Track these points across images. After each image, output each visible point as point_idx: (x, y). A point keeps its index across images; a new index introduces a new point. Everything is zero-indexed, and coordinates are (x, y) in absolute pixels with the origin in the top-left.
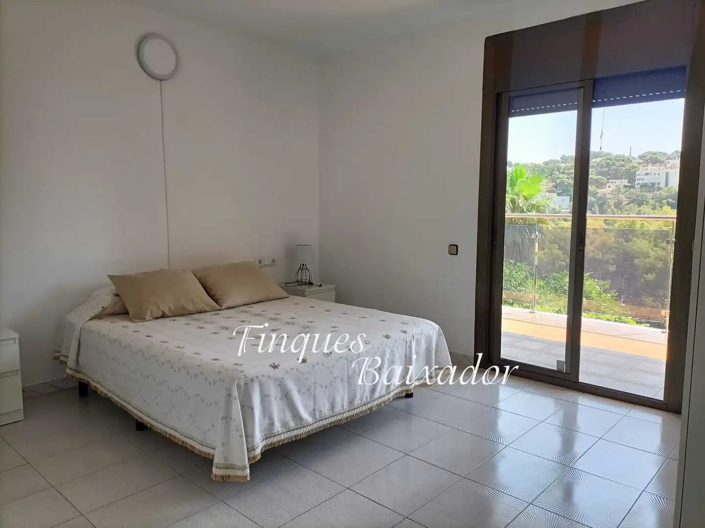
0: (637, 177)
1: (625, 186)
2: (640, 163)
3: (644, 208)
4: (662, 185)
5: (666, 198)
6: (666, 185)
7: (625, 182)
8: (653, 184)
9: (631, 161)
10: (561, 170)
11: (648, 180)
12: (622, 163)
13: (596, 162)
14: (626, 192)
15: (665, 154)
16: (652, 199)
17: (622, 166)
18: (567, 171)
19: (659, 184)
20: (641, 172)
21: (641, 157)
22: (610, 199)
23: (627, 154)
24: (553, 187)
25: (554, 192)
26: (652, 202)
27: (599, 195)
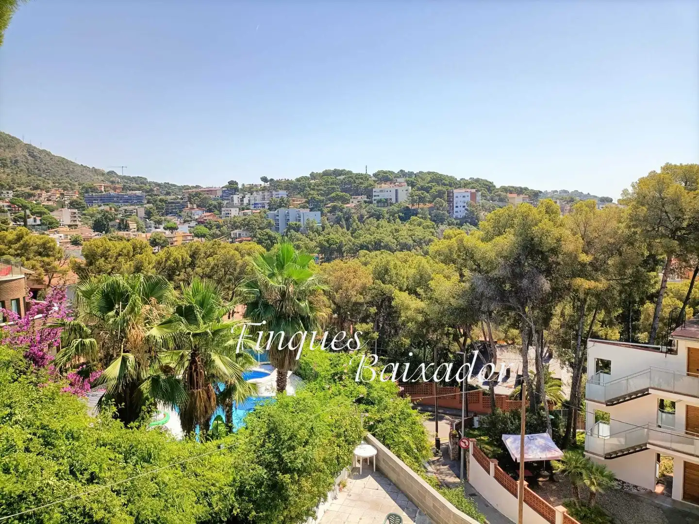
0: (374, 194)
1: (365, 202)
2: (375, 181)
3: (383, 222)
4: (394, 201)
5: (399, 212)
6: (397, 199)
7: (364, 198)
8: (386, 200)
9: (368, 180)
10: (312, 187)
11: (382, 196)
12: (361, 181)
13: (340, 179)
14: (366, 207)
15: (392, 173)
16: (387, 213)
17: (361, 183)
18: (316, 187)
19: (391, 199)
20: (377, 188)
21: (375, 175)
22: (354, 213)
23: (364, 172)
24: (306, 202)
25: (307, 207)
26: (387, 216)
27: (345, 210)
